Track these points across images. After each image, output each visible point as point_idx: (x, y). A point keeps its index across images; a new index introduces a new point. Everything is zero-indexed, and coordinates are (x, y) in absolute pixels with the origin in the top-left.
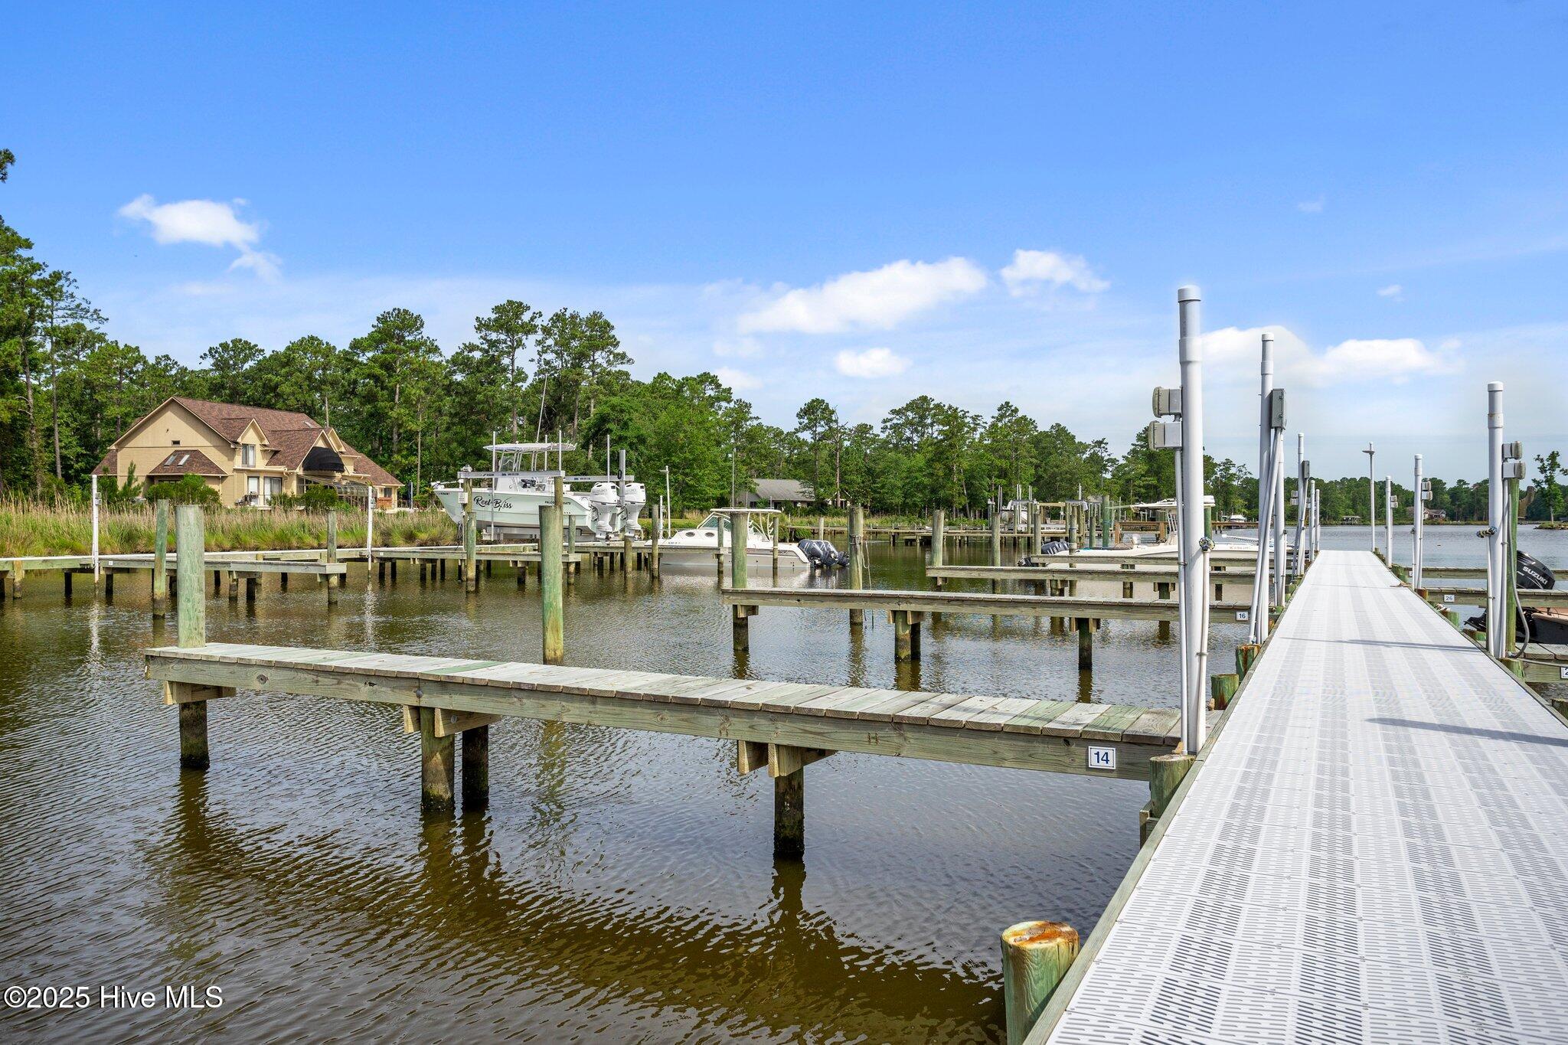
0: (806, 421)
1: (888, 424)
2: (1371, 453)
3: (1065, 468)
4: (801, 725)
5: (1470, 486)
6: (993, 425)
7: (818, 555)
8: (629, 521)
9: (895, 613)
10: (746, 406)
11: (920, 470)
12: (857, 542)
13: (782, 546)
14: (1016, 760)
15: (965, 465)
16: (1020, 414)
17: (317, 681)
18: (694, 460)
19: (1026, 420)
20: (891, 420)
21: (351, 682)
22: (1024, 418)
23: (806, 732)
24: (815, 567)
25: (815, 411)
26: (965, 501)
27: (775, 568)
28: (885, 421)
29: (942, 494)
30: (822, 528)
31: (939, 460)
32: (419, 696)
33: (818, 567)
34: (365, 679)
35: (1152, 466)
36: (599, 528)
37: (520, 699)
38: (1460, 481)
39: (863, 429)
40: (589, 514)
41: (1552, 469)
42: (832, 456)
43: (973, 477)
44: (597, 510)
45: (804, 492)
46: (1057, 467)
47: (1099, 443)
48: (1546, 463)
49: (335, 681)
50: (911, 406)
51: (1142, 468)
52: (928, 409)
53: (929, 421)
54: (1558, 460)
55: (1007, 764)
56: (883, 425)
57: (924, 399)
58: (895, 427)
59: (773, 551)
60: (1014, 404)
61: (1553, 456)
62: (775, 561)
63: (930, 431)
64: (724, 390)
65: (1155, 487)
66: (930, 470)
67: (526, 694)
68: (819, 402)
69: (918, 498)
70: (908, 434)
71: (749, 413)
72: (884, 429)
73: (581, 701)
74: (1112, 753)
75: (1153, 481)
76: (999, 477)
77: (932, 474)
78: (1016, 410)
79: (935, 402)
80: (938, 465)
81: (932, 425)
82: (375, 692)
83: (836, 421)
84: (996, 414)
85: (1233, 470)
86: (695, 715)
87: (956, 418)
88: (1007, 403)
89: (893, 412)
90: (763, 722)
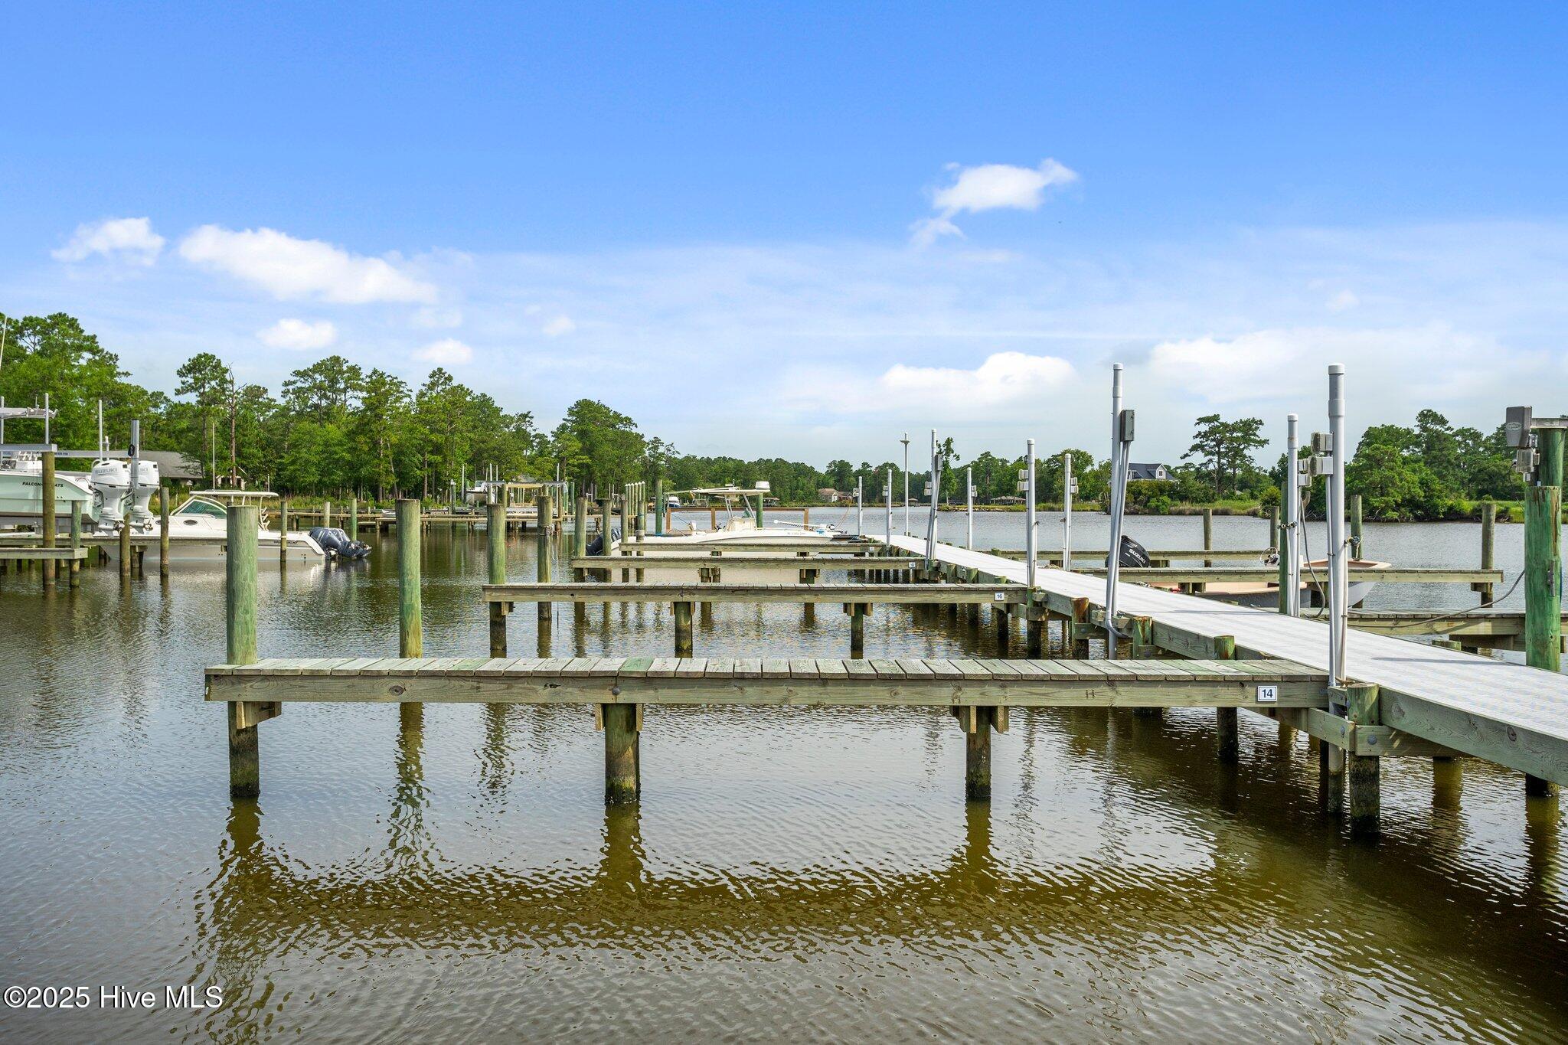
0: (192, 381)
1: (291, 388)
2: (906, 443)
3: (492, 444)
4: (1028, 689)
5: (873, 469)
6: (422, 395)
7: (334, 546)
8: (137, 507)
9: (676, 604)
10: (111, 358)
11: (340, 444)
12: (548, 532)
13: (291, 536)
14: (1204, 701)
15: (394, 439)
16: (455, 383)
17: (478, 688)
18: (68, 426)
19: (463, 389)
20: (294, 382)
21: (526, 685)
22: (460, 387)
23: (1032, 694)
24: (330, 559)
25: (201, 368)
26: (393, 479)
27: (283, 562)
28: (286, 384)
29: (363, 471)
30: (328, 514)
31: (363, 432)
32: (616, 694)
33: (333, 558)
34: (545, 681)
35: (584, 443)
36: (104, 516)
37: (741, 688)
38: (864, 464)
39: (255, 393)
40: (90, 499)
41: (948, 454)
42: (226, 423)
43: (403, 453)
44: (102, 494)
45: (187, 468)
46: (483, 442)
47: (524, 417)
48: (943, 448)
49: (505, 686)
50: (318, 368)
51: (577, 445)
52: (341, 372)
53: (342, 386)
54: (952, 446)
55: (1198, 704)
56: (283, 389)
57: (336, 360)
58: (298, 392)
59: (281, 541)
60: (448, 371)
61: (949, 442)
62: (283, 553)
63: (343, 397)
64: (87, 339)
65: (588, 466)
66: (353, 444)
67: (748, 682)
68: (210, 358)
69: (339, 476)
70: (315, 400)
71: (115, 367)
72: (285, 393)
73: (810, 685)
74: (1274, 689)
75: (586, 459)
76: (432, 453)
77: (355, 449)
78: (450, 378)
79: (349, 364)
80: (362, 438)
81: (345, 391)
82: (558, 694)
83: (231, 382)
84: (428, 381)
85: (661, 450)
86: (929, 688)
87: (384, 384)
88: (440, 370)
89: (297, 373)
90: (993, 689)
